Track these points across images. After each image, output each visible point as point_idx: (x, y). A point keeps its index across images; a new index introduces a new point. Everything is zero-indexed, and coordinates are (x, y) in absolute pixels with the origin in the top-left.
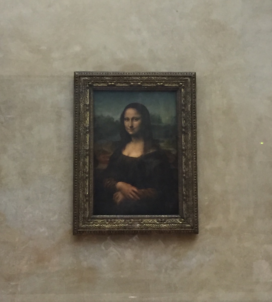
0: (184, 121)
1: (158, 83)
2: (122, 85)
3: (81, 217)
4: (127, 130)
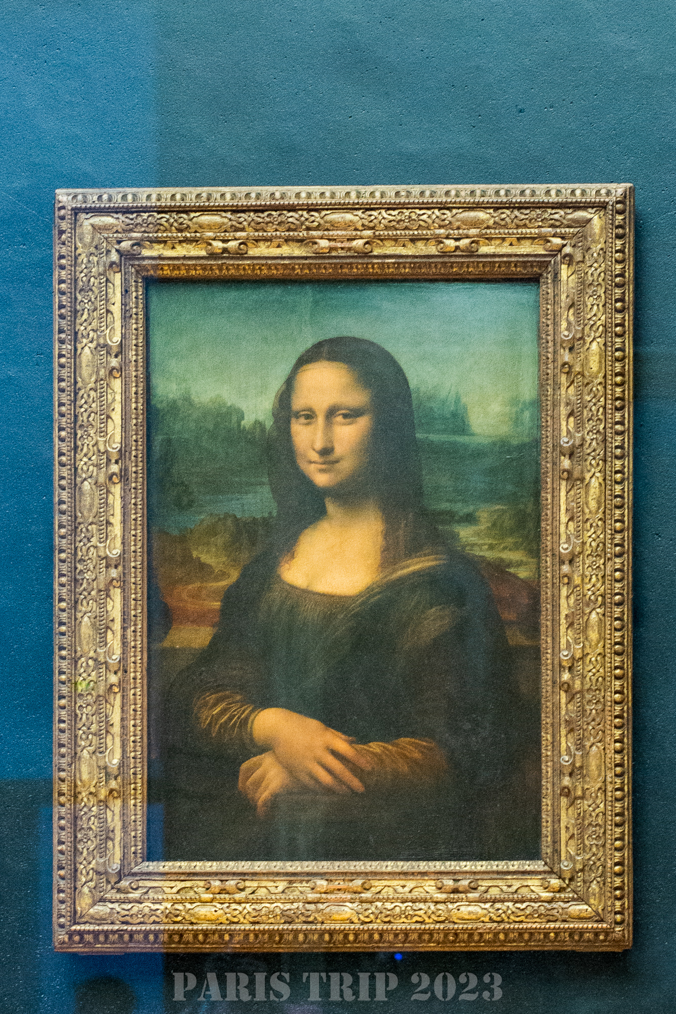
0: (572, 419)
1: (447, 238)
2: (278, 250)
3: (87, 866)
4: (303, 466)
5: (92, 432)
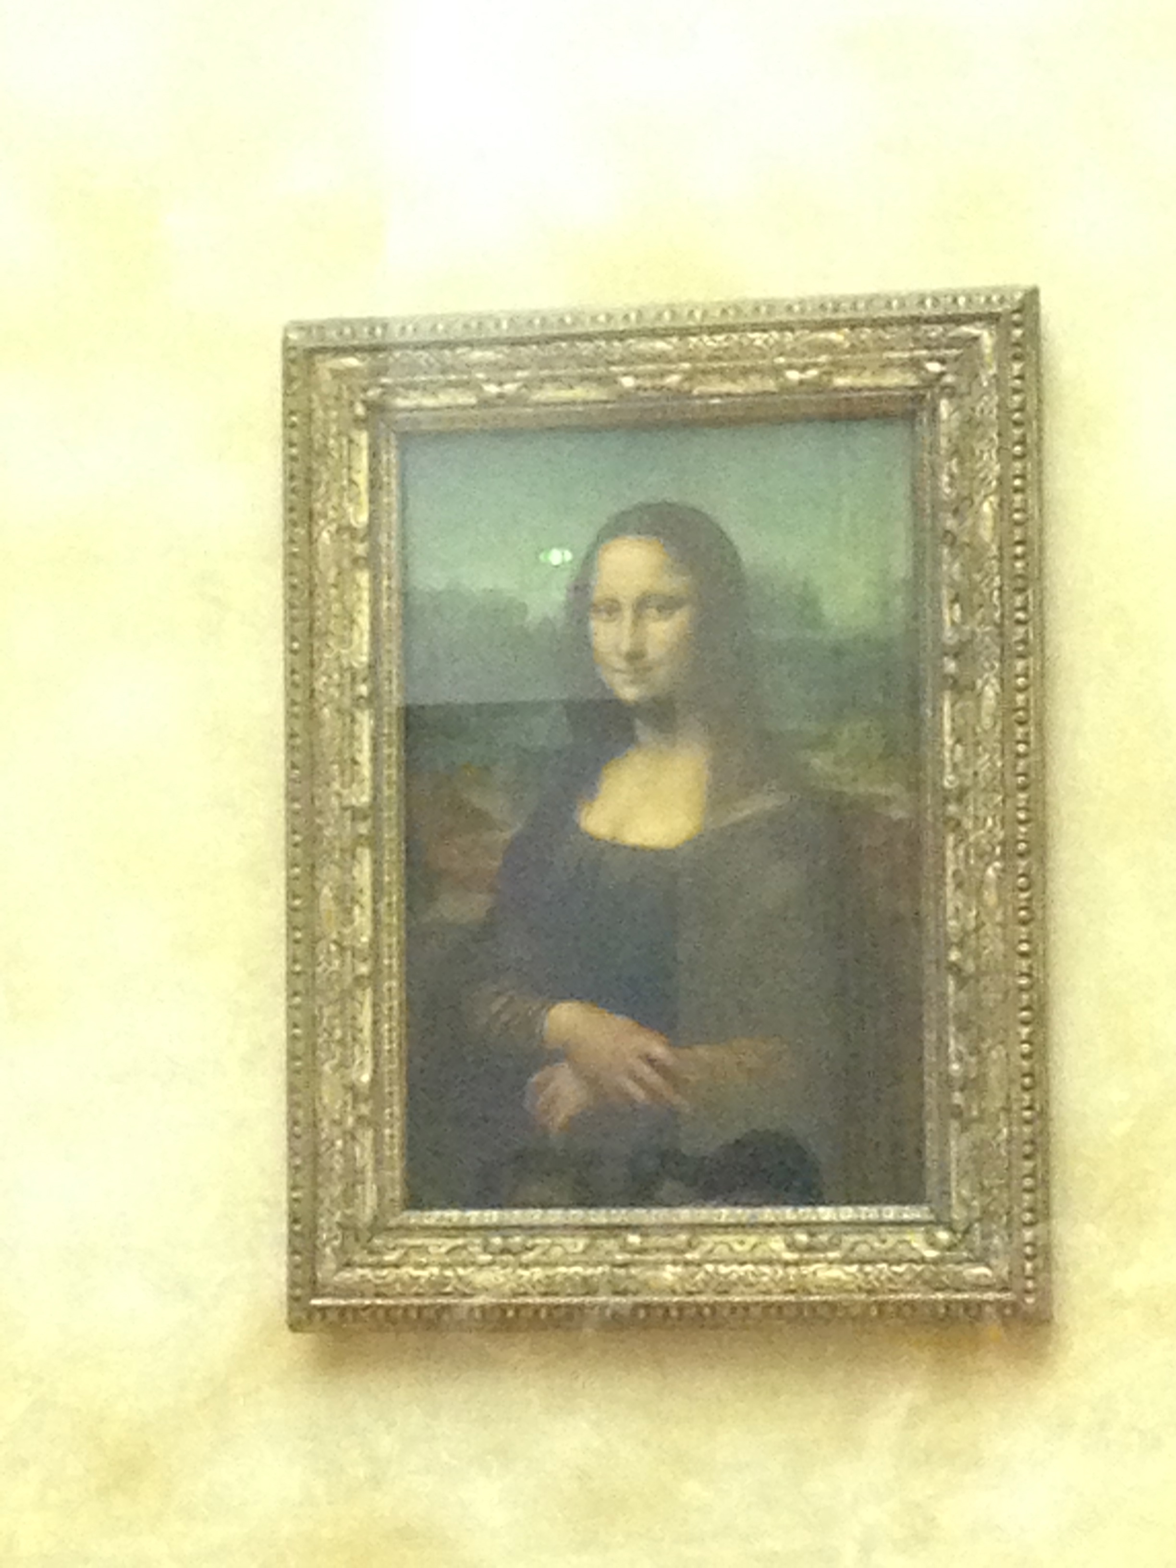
0: (957, 607)
1: (790, 367)
2: (566, 394)
3: (330, 1220)
4: (606, 676)
5: (332, 642)
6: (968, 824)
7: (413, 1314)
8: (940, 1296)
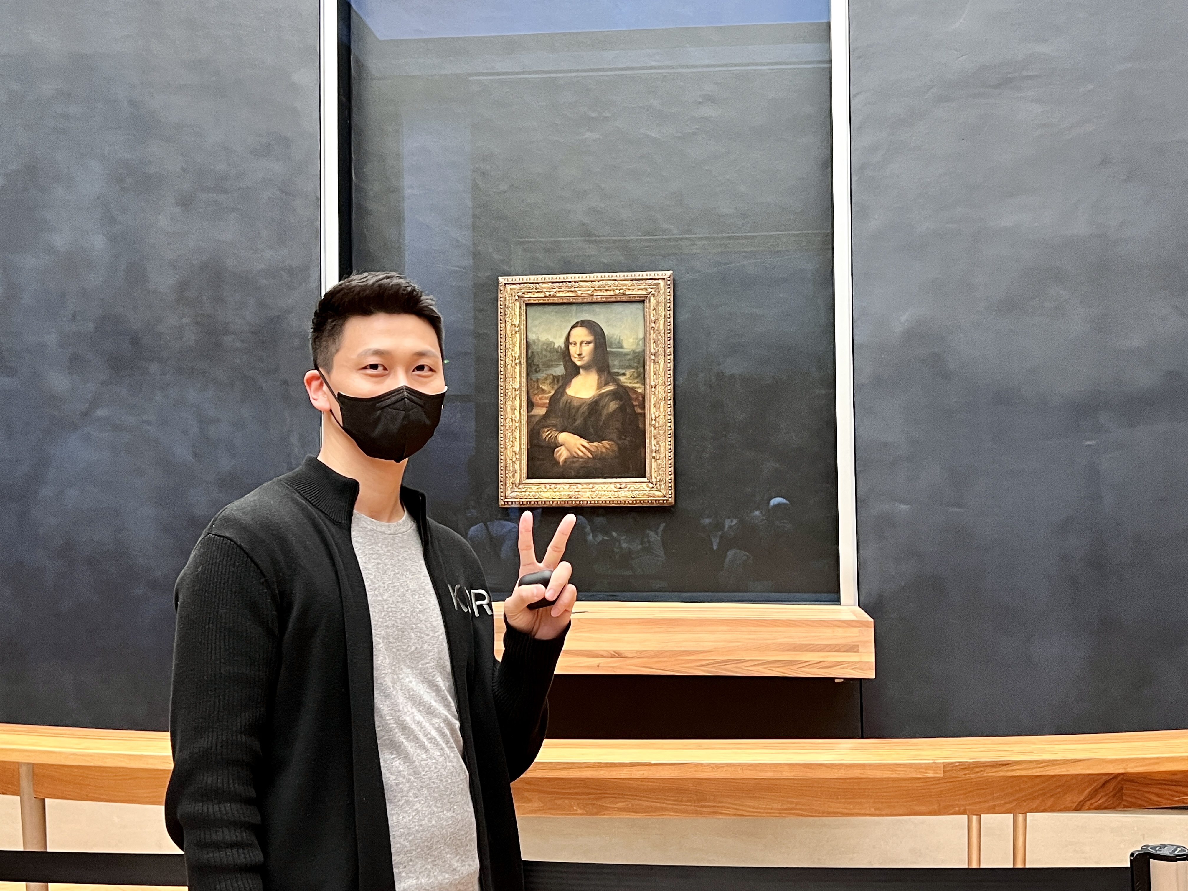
0: (655, 344)
1: (617, 289)
2: (565, 295)
3: (509, 482)
4: (573, 359)
5: (510, 350)
6: (657, 393)
7: (529, 503)
8: (650, 498)
